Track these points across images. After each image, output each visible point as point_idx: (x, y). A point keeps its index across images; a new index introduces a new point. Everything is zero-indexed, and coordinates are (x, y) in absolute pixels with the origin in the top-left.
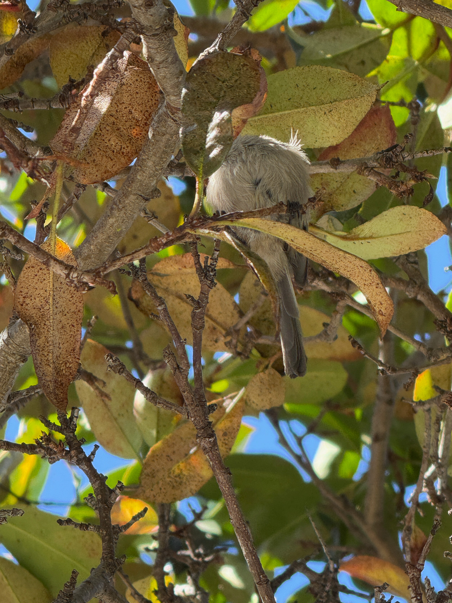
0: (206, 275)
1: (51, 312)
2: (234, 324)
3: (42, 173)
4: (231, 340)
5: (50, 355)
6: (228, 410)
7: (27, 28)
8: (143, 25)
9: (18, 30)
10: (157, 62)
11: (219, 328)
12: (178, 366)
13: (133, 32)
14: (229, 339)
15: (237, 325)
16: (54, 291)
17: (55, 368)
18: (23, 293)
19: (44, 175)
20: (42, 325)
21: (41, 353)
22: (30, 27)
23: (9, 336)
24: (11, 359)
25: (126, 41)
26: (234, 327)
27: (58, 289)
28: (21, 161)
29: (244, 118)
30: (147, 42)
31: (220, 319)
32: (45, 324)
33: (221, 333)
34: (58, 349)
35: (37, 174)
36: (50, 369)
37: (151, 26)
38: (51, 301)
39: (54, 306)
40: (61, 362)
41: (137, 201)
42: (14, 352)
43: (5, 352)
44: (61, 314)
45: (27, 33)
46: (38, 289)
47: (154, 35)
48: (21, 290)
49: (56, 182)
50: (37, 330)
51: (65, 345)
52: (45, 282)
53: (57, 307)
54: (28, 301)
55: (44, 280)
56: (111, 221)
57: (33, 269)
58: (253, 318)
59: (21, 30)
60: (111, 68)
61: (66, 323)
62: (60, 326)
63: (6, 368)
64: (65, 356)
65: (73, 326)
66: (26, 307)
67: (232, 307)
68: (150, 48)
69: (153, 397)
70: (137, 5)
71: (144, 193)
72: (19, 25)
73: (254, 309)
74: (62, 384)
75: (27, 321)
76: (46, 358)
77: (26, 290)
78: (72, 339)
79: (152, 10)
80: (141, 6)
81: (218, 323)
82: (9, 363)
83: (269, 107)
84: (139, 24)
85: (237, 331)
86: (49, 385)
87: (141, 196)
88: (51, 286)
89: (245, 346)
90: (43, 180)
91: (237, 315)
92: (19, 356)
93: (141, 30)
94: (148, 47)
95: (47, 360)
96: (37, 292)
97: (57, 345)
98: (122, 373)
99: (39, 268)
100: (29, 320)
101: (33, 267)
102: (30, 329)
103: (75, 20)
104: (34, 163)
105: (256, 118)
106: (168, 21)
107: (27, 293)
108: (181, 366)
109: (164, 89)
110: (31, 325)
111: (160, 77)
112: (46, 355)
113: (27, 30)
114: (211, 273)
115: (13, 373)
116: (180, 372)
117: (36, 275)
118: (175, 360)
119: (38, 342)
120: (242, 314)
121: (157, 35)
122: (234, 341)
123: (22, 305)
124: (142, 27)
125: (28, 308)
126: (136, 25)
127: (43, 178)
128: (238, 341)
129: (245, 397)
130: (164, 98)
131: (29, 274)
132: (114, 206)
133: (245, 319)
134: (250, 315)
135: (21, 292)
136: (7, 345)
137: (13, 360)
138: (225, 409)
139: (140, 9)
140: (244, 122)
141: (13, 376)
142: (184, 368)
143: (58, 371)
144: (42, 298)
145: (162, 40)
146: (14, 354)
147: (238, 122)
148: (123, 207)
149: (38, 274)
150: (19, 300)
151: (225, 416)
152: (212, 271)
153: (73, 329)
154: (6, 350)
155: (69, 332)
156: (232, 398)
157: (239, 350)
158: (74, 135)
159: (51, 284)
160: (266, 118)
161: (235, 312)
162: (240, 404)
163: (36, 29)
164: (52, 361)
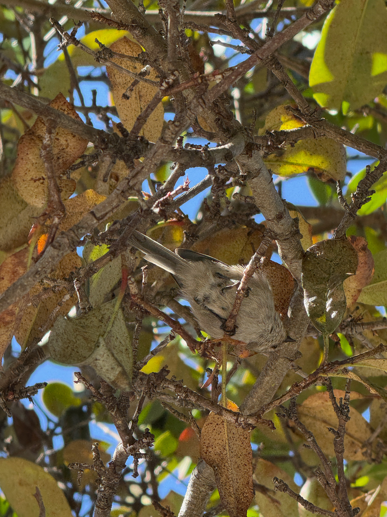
0: (342, 412)
1: (228, 456)
2: (367, 439)
3: (212, 353)
4: (367, 450)
5: (231, 488)
6: (369, 504)
7: (191, 237)
8: (276, 233)
9: (185, 239)
10: (290, 259)
11: (356, 442)
12: (327, 482)
13: (269, 239)
14: (364, 450)
15: (370, 439)
16: (228, 440)
17: (236, 498)
18: (206, 444)
19: (213, 354)
20: (223, 466)
21: (224, 487)
22: (193, 236)
23: (199, 472)
24: (202, 489)
25: (265, 246)
26: (368, 440)
27: (232, 438)
28: (195, 345)
29: (359, 288)
30: (281, 245)
31: (357, 435)
32: (225, 466)
33: (358, 446)
34: (236, 484)
35: (208, 354)
36: (232, 499)
37: (282, 233)
38: (227, 448)
39: (230, 451)
40: (240, 493)
41: (285, 362)
42: (204, 484)
43: (197, 484)
44: (236, 457)
45: (192, 240)
46: (217, 439)
47: (285, 240)
48: (205, 442)
49: (222, 358)
50: (220, 471)
51: (242, 480)
52: (221, 434)
53: (232, 452)
54: (210, 449)
55: (221, 432)
56: (267, 378)
57: (211, 425)
58: (381, 432)
59: (187, 239)
60: (255, 267)
61: (240, 464)
62: (236, 466)
63: (199, 496)
64: (242, 489)
65: (246, 465)
66: (210, 454)
67: (364, 426)
68: (283, 249)
69: (311, 508)
70: (270, 218)
71: (289, 356)
72: (185, 235)
73: (381, 426)
74: (242, 510)
75: (211, 464)
76: (228, 491)
77: (208, 441)
78: (246, 475)
79: (283, 221)
80: (274, 219)
81: (355, 439)
82: (201, 492)
83: (377, 278)
84: (274, 232)
85: (371, 444)
86: (232, 511)
87: (287, 358)
88: (226, 437)
89: (377, 454)
90: (212, 357)
91: (369, 432)
92: (208, 486)
93: (275, 236)
94: (282, 249)
95: (229, 493)
96: (217, 442)
97: (236, 480)
98: (286, 491)
99: (216, 424)
100: (212, 464)
101: (211, 424)
102: (214, 470)
103: (227, 226)
104: (205, 346)
105: (369, 287)
106: (295, 228)
107: (209, 444)
108: (329, 482)
109: (296, 278)
110: (214, 467)
111: (293, 270)
112: (228, 488)
113: (191, 238)
114: (346, 410)
115: (204, 500)
116: (329, 486)
117: (214, 430)
118: (325, 478)
119: (221, 479)
120: (373, 430)
121: (288, 239)
122: (369, 451)
123: (206, 453)
124: (276, 235)
125: (211, 455)
126: (271, 234)
127: (213, 356)
128: (372, 450)
129: (381, 493)
130: (297, 283)
131: (209, 429)
132: (268, 368)
133: (376, 434)
134: (378, 431)
135: (205, 443)
136: (198, 479)
137: (204, 490)
138: (367, 503)
139: (273, 221)
140: (360, 291)
141: (205, 501)
142: (332, 483)
143: (238, 500)
144: (221, 446)
145: (292, 242)
146: (204, 485)
147: (355, 291)
148: (275, 368)
149: (216, 428)
150: (203, 450)
151: (367, 508)
152: (346, 409)
153: (246, 467)
154: (198, 482)
155: (243, 470)
156: (372, 494)
157: (373, 457)
158: (233, 320)
159: (226, 435)
160: (376, 286)
161: (368, 429)
162: (378, 498)
163: (198, 237)
164: (233, 493)
